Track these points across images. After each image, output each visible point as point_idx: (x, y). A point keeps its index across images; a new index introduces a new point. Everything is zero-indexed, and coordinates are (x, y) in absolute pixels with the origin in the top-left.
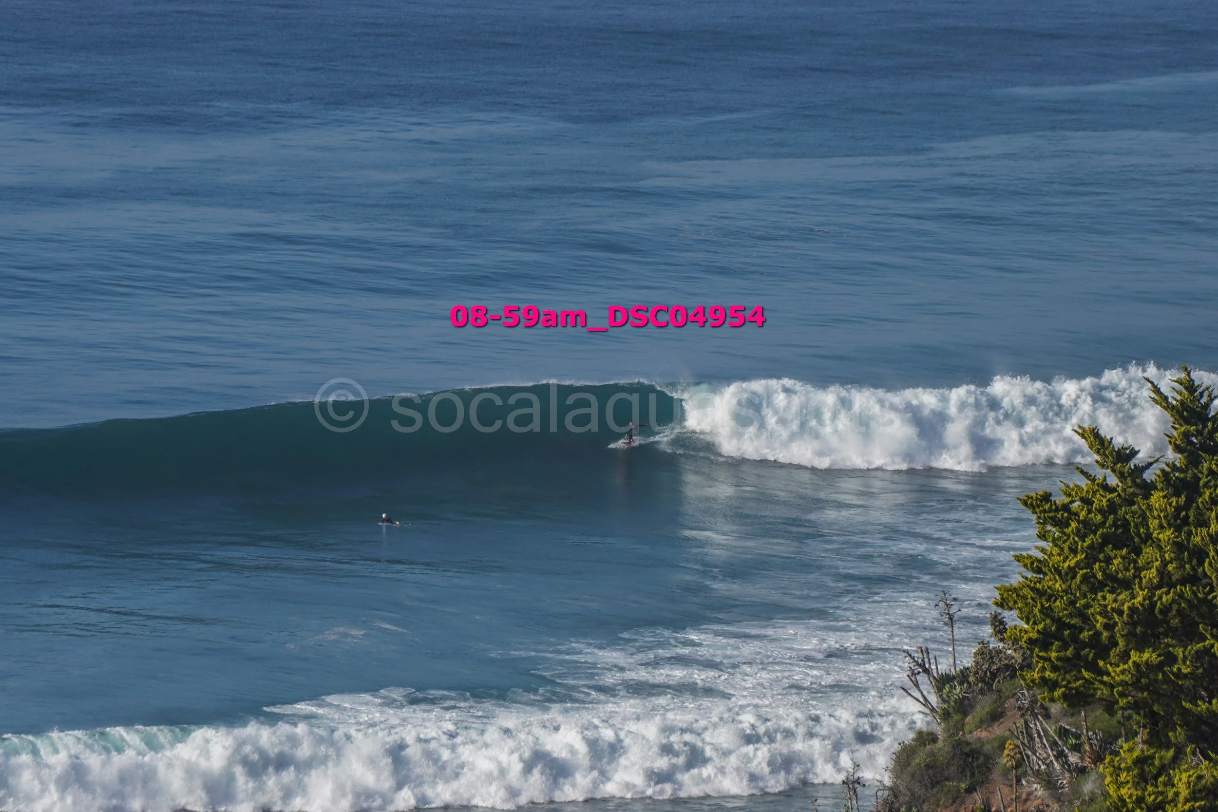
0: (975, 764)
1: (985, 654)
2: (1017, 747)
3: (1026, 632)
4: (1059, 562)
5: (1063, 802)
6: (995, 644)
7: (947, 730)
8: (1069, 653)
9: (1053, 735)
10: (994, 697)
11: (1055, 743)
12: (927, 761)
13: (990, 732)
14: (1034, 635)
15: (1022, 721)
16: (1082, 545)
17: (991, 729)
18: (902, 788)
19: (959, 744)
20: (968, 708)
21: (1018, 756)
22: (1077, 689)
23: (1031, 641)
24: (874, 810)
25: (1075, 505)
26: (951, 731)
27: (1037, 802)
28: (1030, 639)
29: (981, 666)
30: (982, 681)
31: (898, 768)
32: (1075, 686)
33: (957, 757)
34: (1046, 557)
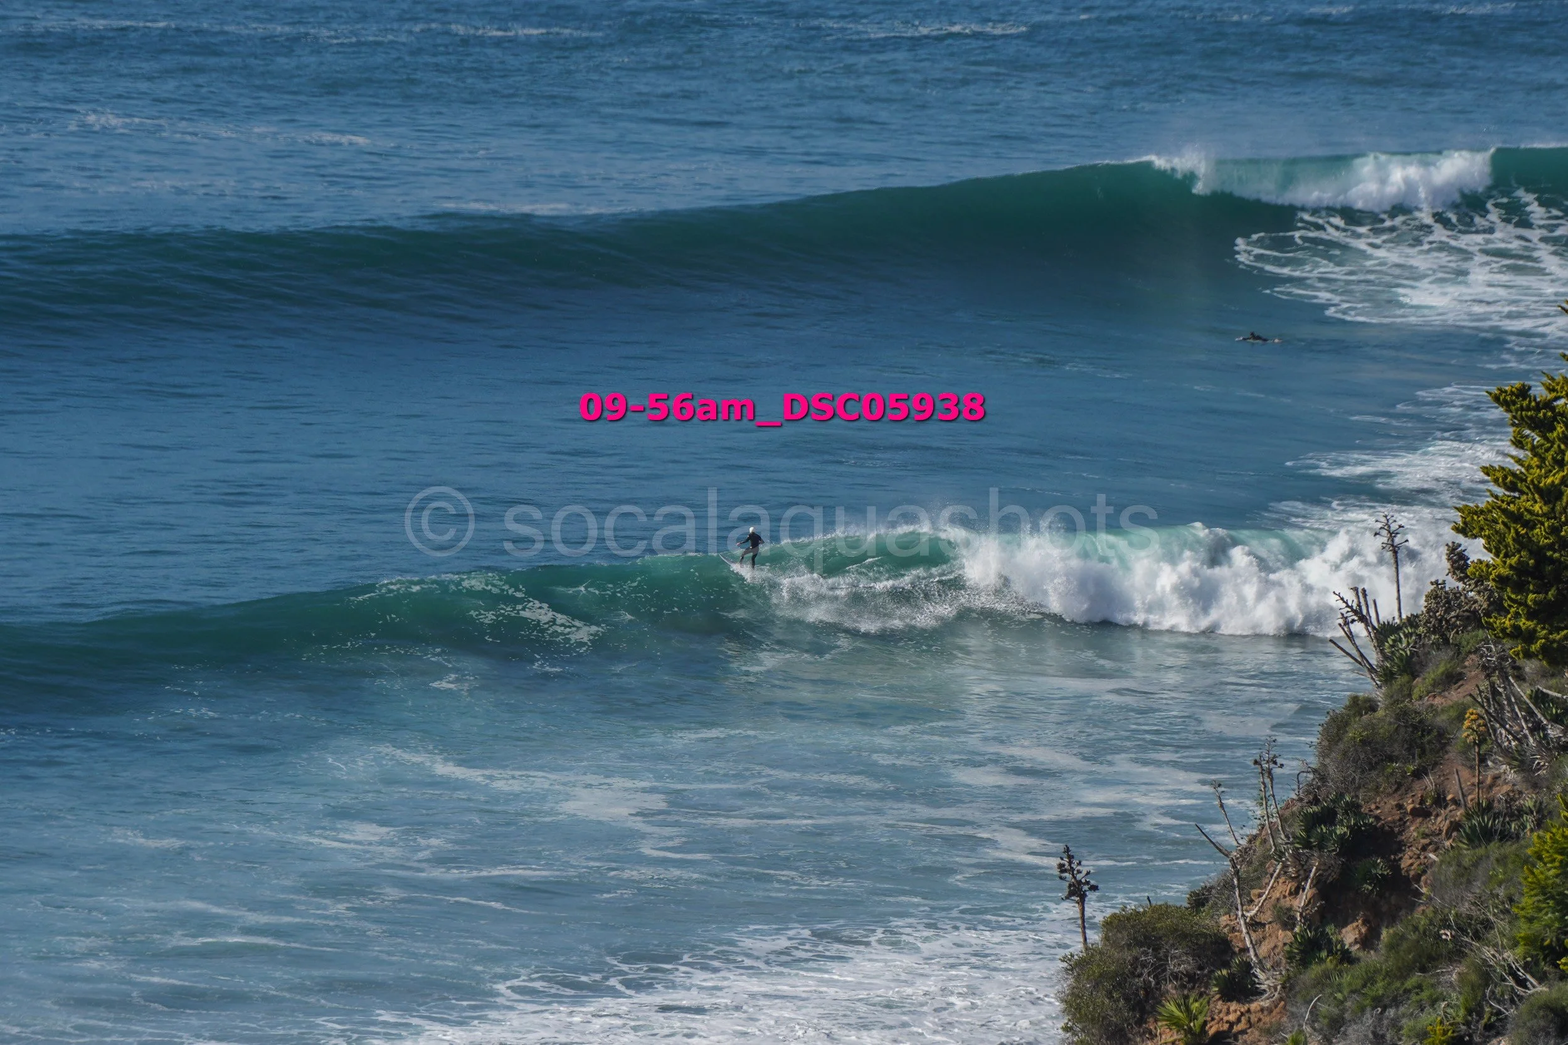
0: (1427, 738)
1: (1439, 596)
2: (1480, 717)
3: (1495, 567)
4: (1540, 476)
5: (1541, 788)
6: (1452, 583)
7: (1388, 696)
8: (1551, 594)
9: (1528, 702)
10: (1451, 654)
11: (1531, 713)
12: (1364, 734)
13: (1445, 697)
14: (1504, 571)
15: (1488, 683)
17: (1446, 693)
18: (1332, 770)
19: (1403, 714)
20: (1417, 667)
21: (1481, 728)
22: (1558, 642)
23: (1502, 581)
24: (1295, 797)
25: (1562, 402)
26: (1395, 697)
27: (1506, 788)
28: (1499, 576)
29: (1435, 613)
30: (1434, 633)
31: (1325, 743)
32: (1558, 637)
33: (1402, 730)
34: (1523, 470)
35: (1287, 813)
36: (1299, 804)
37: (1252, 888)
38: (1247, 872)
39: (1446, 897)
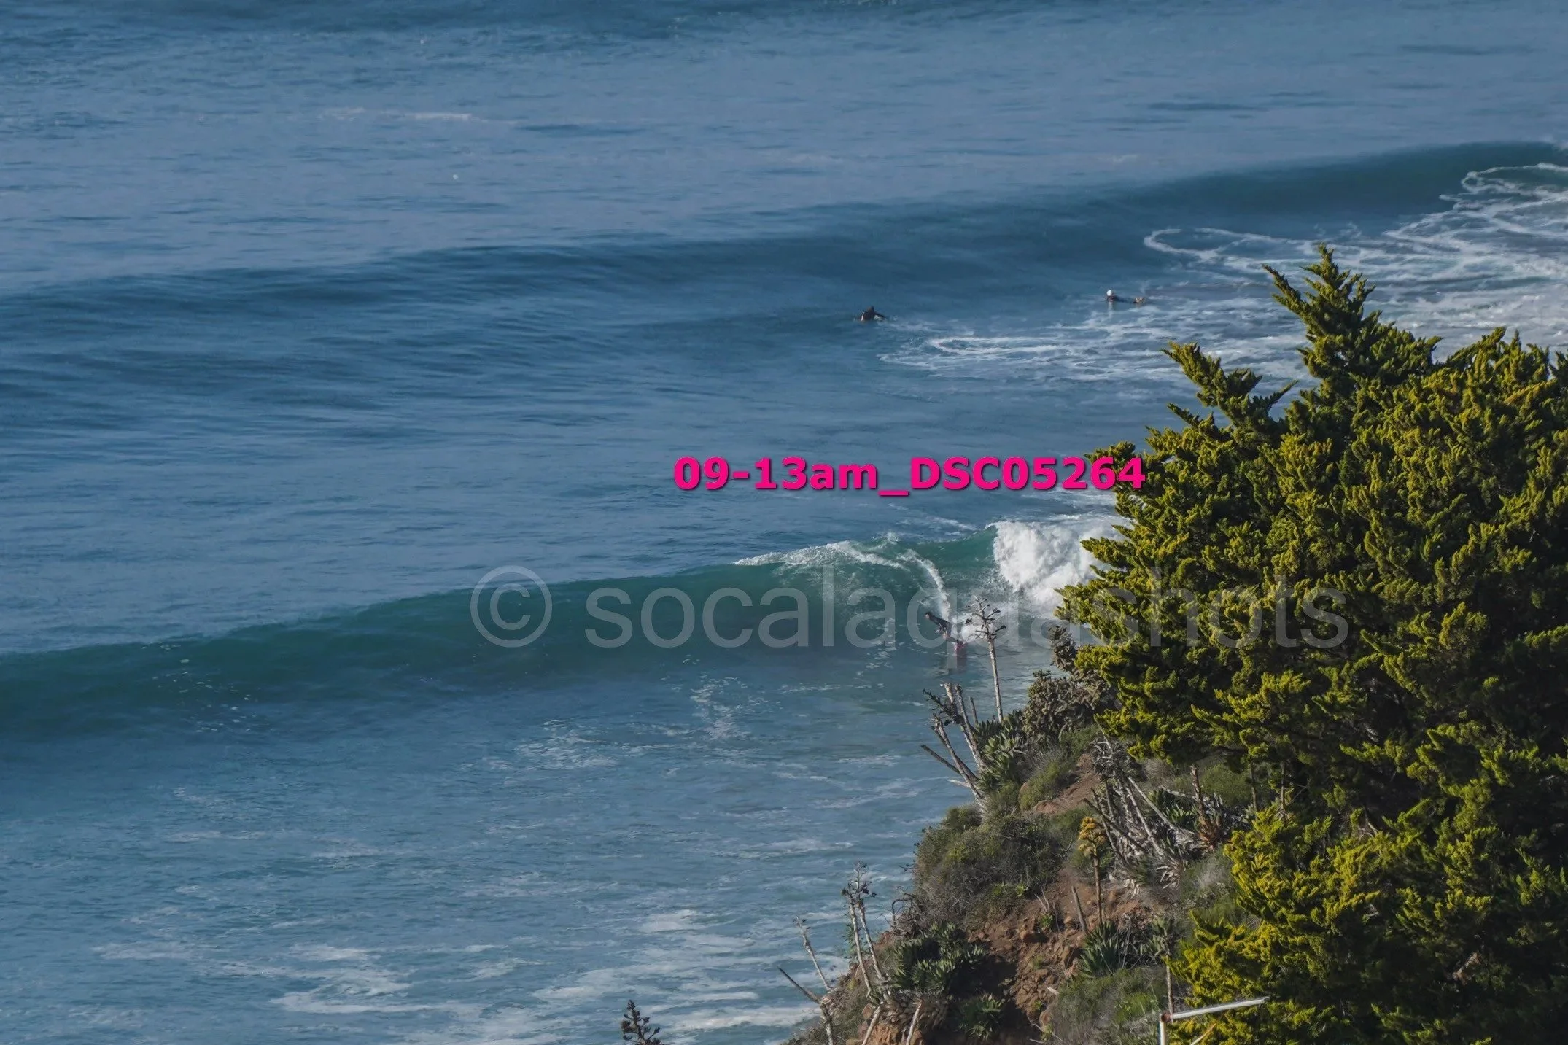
0: (1039, 853)
1: (1047, 690)
2: (1098, 825)
3: (1105, 655)
4: (1151, 547)
5: (1171, 903)
6: (1058, 673)
7: (993, 806)
8: (1170, 682)
9: (1151, 804)
10: (1061, 754)
11: (1154, 817)
12: (966, 852)
13: (1056, 804)
14: (1117, 659)
15: (1104, 785)
16: (1183, 521)
17: (1058, 800)
18: (930, 895)
19: (1011, 827)
20: (1024, 772)
21: (1100, 838)
22: (1181, 735)
23: (1114, 669)
24: (891, 930)
25: (1170, 462)
26: (1000, 808)
27: (1131, 906)
28: (1111, 665)
29: (1040, 709)
30: (1041, 731)
31: (923, 865)
32: (1181, 731)
33: (1011, 844)
34: (1130, 541)
35: (882, 948)
36: (896, 937)
37: (847, 1037)
38: (841, 1019)
39: (1070, 1036)
